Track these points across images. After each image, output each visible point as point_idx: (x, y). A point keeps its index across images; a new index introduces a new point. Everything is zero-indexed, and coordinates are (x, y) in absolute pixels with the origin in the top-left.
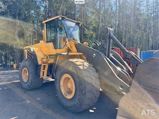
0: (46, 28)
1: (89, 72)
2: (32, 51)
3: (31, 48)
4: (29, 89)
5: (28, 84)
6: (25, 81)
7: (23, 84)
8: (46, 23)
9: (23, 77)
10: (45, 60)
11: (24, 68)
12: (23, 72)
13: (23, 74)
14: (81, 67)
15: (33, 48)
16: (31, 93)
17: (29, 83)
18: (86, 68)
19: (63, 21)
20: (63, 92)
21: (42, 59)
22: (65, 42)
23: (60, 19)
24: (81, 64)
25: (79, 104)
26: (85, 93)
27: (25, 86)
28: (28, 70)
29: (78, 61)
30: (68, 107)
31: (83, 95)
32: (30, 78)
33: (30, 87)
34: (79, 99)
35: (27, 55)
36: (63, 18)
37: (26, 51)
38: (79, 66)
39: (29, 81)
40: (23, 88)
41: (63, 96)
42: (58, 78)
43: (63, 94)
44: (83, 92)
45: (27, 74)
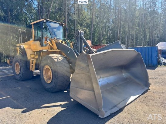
0: (34, 29)
1: (62, 64)
2: (22, 48)
3: (21, 46)
4: (21, 80)
5: (20, 76)
6: (18, 73)
7: (16, 76)
8: (34, 24)
9: (16, 71)
10: (33, 56)
11: (16, 63)
12: (15, 66)
13: (15, 68)
14: (56, 60)
15: (23, 46)
16: (23, 82)
17: (20, 74)
18: (60, 60)
19: (47, 23)
20: (45, 79)
21: (31, 55)
22: (46, 42)
23: (45, 21)
24: (57, 58)
25: (55, 85)
26: (58, 77)
27: (18, 77)
28: (20, 64)
29: (55, 56)
30: (48, 89)
31: (57, 79)
32: (22, 71)
33: (21, 78)
34: (55, 82)
35: (19, 51)
36: (47, 21)
37: (18, 48)
38: (55, 60)
39: (21, 73)
40: (16, 80)
41: (45, 82)
42: (41, 69)
43: (45, 80)
44: (57, 77)
45: (19, 68)
